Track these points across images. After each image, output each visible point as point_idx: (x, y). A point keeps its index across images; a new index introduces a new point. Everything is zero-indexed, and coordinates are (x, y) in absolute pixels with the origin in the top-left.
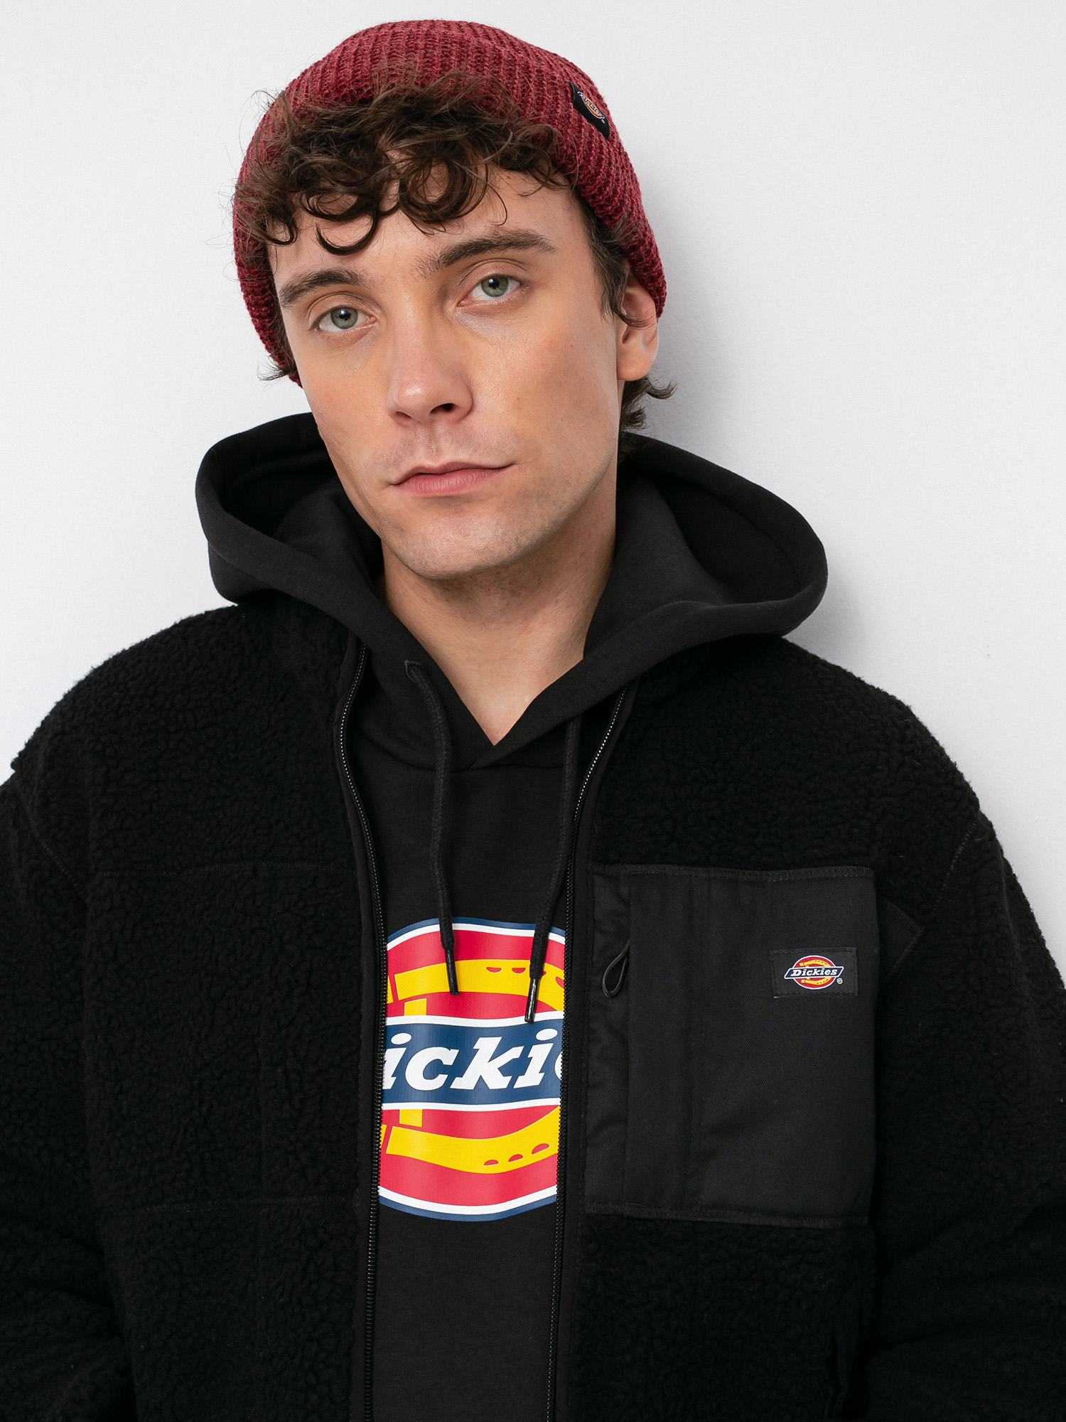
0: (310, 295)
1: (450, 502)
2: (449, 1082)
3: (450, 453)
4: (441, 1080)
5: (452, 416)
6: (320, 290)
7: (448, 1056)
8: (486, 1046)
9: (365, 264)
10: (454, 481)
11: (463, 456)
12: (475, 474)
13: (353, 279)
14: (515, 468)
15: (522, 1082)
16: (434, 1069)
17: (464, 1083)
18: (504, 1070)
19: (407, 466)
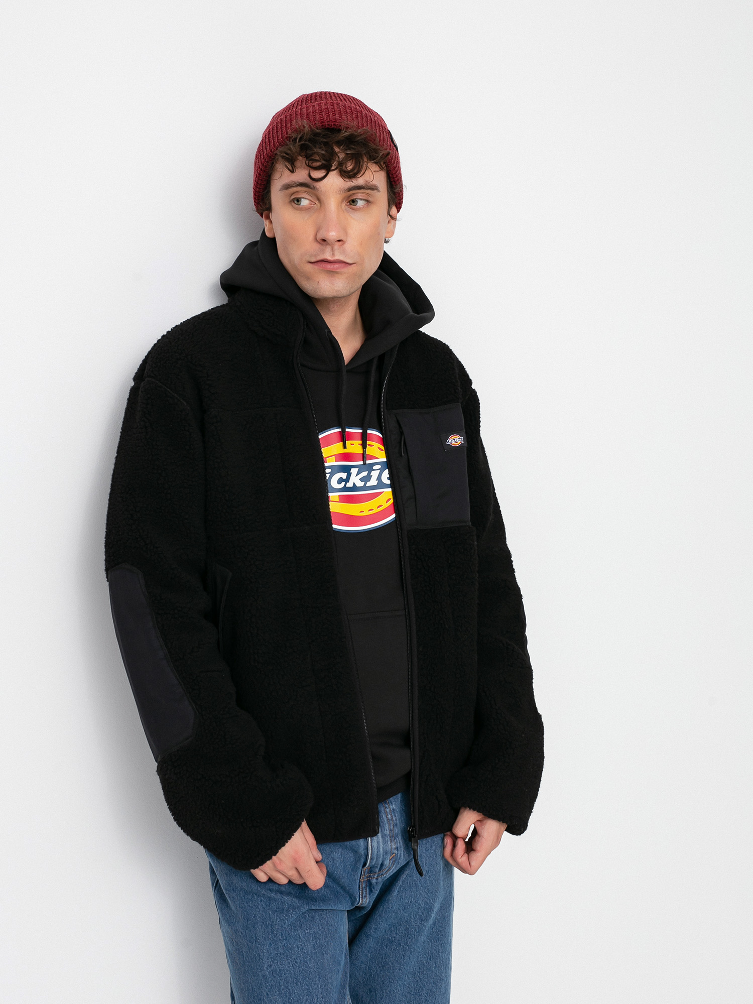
0: (295, 189)
1: (332, 273)
2: (345, 484)
3: (338, 256)
4: (343, 484)
5: (340, 243)
6: (299, 188)
7: (344, 475)
8: (354, 471)
9: (321, 185)
10: (336, 266)
11: (342, 258)
12: (343, 265)
13: (314, 188)
14: (355, 265)
15: (368, 484)
16: (340, 480)
17: (350, 485)
18: (361, 480)
19: (319, 258)
